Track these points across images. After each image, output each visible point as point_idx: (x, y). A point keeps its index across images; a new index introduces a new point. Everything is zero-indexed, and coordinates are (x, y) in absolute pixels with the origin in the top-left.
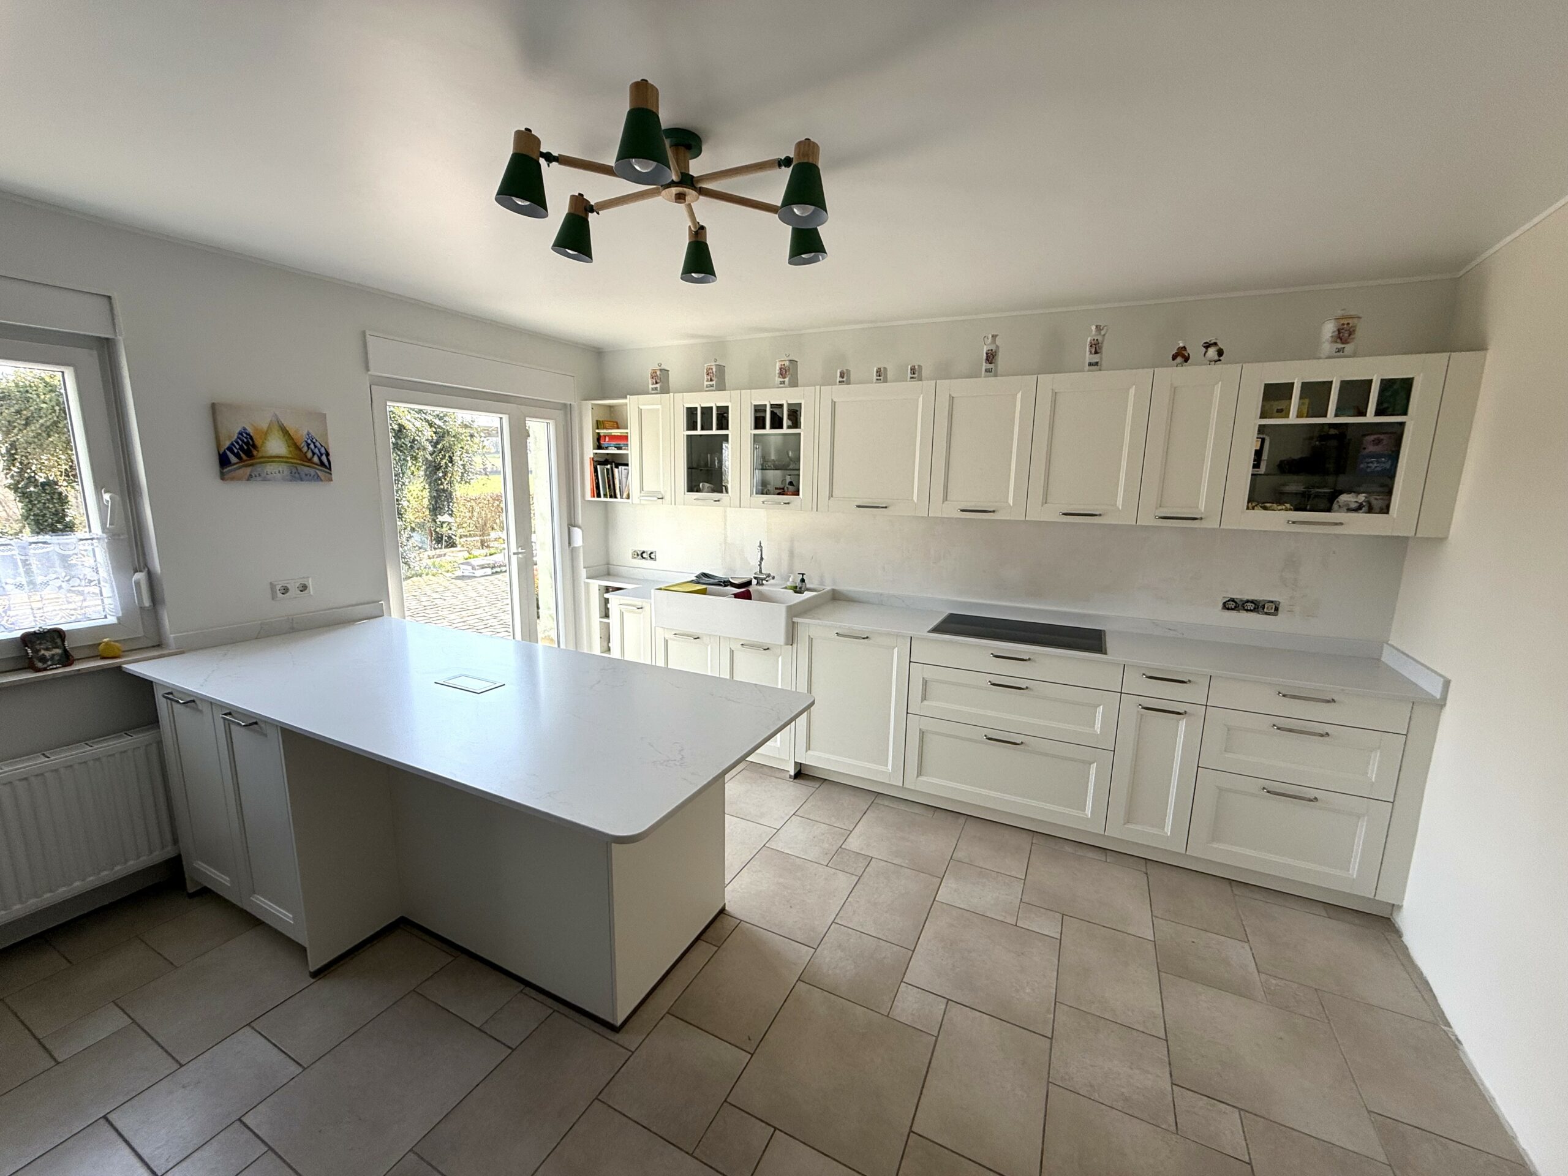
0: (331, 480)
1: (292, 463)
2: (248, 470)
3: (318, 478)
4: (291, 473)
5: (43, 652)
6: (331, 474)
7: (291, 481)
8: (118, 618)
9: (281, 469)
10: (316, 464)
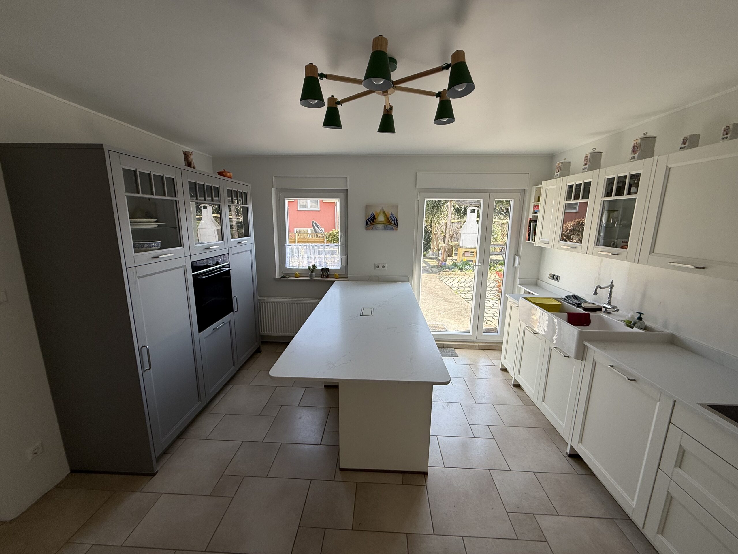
0: (397, 230)
1: (385, 224)
2: (372, 226)
3: (393, 229)
4: (384, 227)
5: (324, 274)
6: (397, 227)
7: (384, 230)
8: (340, 268)
9: (381, 226)
10: (393, 224)
